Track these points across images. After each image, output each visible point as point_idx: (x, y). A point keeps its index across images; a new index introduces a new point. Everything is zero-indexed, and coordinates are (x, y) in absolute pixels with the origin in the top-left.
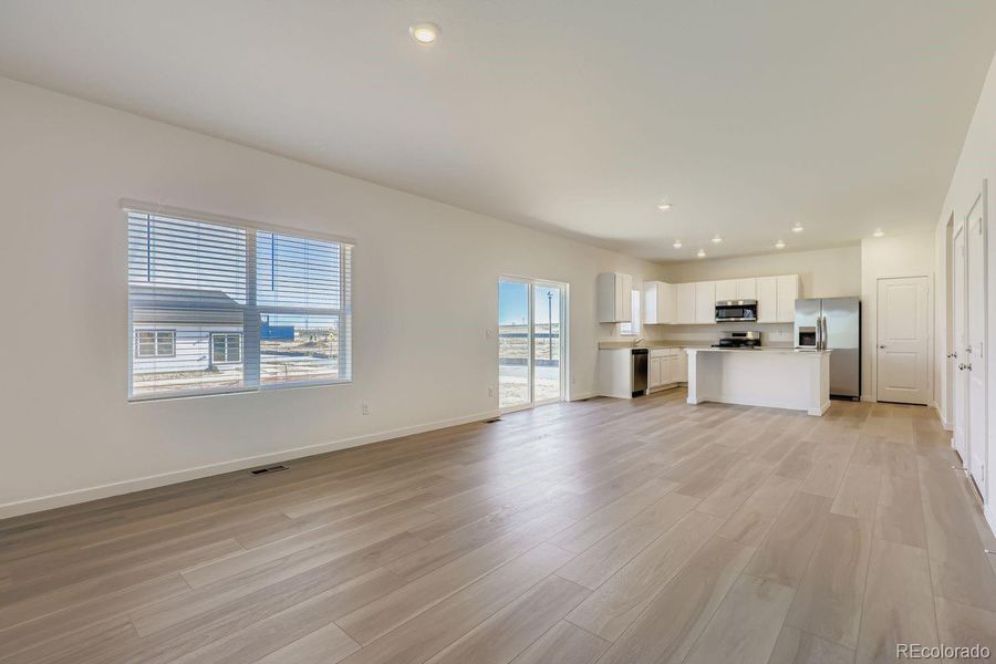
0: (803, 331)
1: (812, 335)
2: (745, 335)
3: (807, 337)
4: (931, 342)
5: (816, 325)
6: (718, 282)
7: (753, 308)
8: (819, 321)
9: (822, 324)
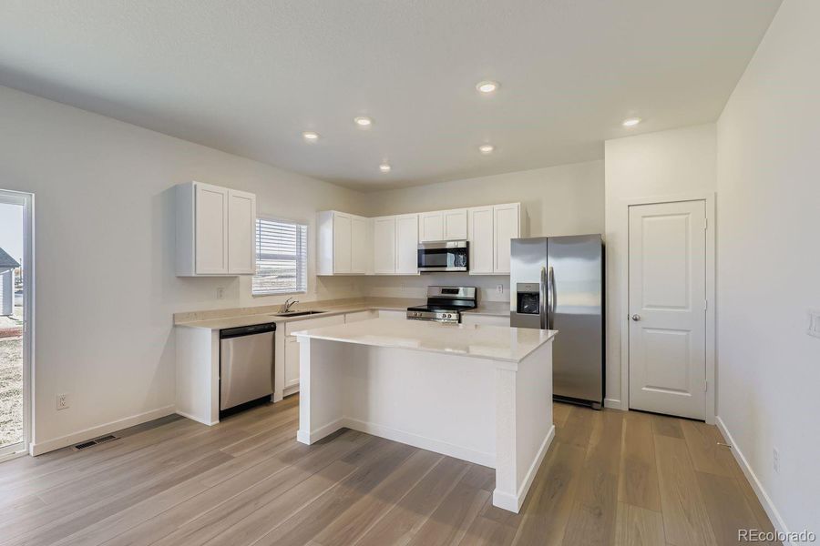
0: (523, 290)
1: (535, 296)
2: (457, 291)
3: (527, 300)
4: (710, 314)
5: (539, 280)
6: (422, 215)
7: (463, 252)
8: (544, 275)
9: (548, 277)
